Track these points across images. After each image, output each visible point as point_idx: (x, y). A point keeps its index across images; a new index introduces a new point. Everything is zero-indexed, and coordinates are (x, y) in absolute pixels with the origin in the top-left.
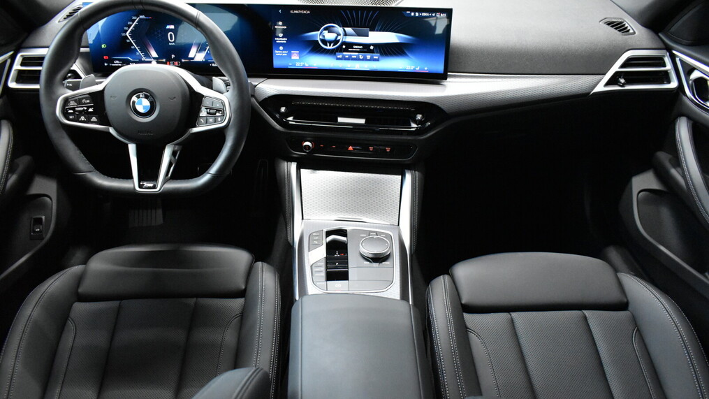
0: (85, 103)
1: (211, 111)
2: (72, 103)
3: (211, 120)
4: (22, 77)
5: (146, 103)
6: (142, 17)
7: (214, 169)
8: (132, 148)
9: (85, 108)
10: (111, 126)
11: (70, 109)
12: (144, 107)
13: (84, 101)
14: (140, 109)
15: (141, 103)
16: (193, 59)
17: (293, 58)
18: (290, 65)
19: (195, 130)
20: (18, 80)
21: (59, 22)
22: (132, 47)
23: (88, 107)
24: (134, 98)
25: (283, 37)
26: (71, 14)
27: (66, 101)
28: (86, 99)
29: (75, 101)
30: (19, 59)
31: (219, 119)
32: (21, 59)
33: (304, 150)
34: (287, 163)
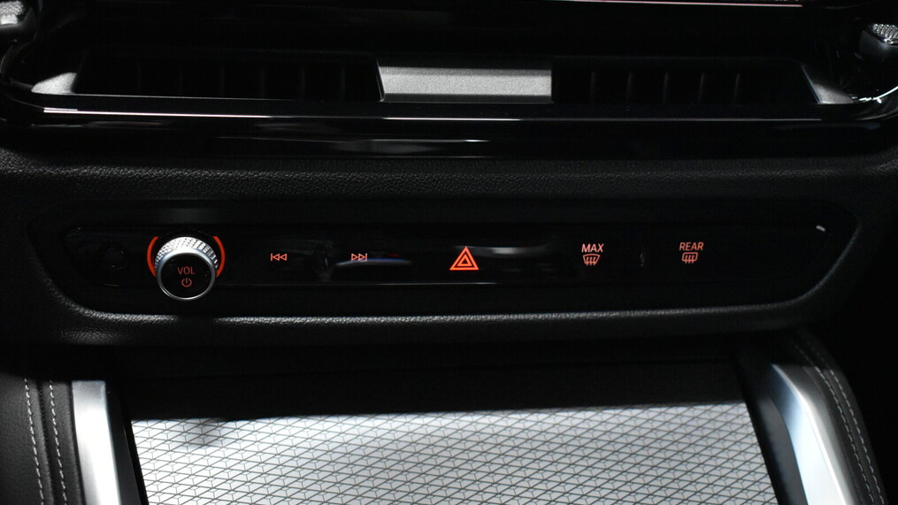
33: (166, 292)
34: (39, 389)
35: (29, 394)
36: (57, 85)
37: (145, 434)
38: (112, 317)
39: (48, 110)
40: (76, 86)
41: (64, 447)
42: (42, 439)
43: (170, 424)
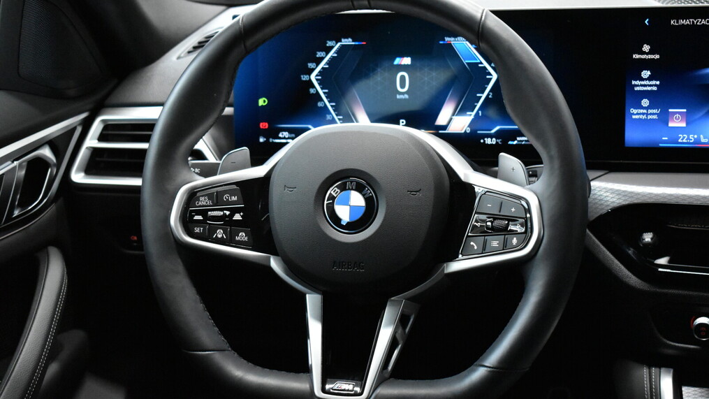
0: (228, 203)
1: (497, 223)
2: (203, 201)
3: (495, 244)
4: (98, 163)
5: (357, 199)
6: (347, 42)
7: (495, 356)
8: (313, 302)
9: (228, 213)
10: (275, 253)
11: (198, 213)
12: (353, 209)
13: (226, 196)
14: (344, 213)
15: (346, 202)
16: (444, 127)
17: (671, 125)
18: (664, 140)
19: (456, 266)
20: (90, 169)
21: (179, 58)
22: (320, 104)
23: (234, 211)
24: (332, 191)
25: (650, 79)
26: (201, 45)
27: (192, 195)
28: (232, 193)
29: (210, 196)
30: (96, 127)
31: (515, 241)
32: (101, 126)
33: (696, 337)
34: (649, 369)
35: (646, 370)
36: (663, 261)
37: (687, 391)
38: (677, 344)
39: (660, 270)
40: (670, 262)
41: (656, 389)
42: (649, 386)
43: (696, 389)
